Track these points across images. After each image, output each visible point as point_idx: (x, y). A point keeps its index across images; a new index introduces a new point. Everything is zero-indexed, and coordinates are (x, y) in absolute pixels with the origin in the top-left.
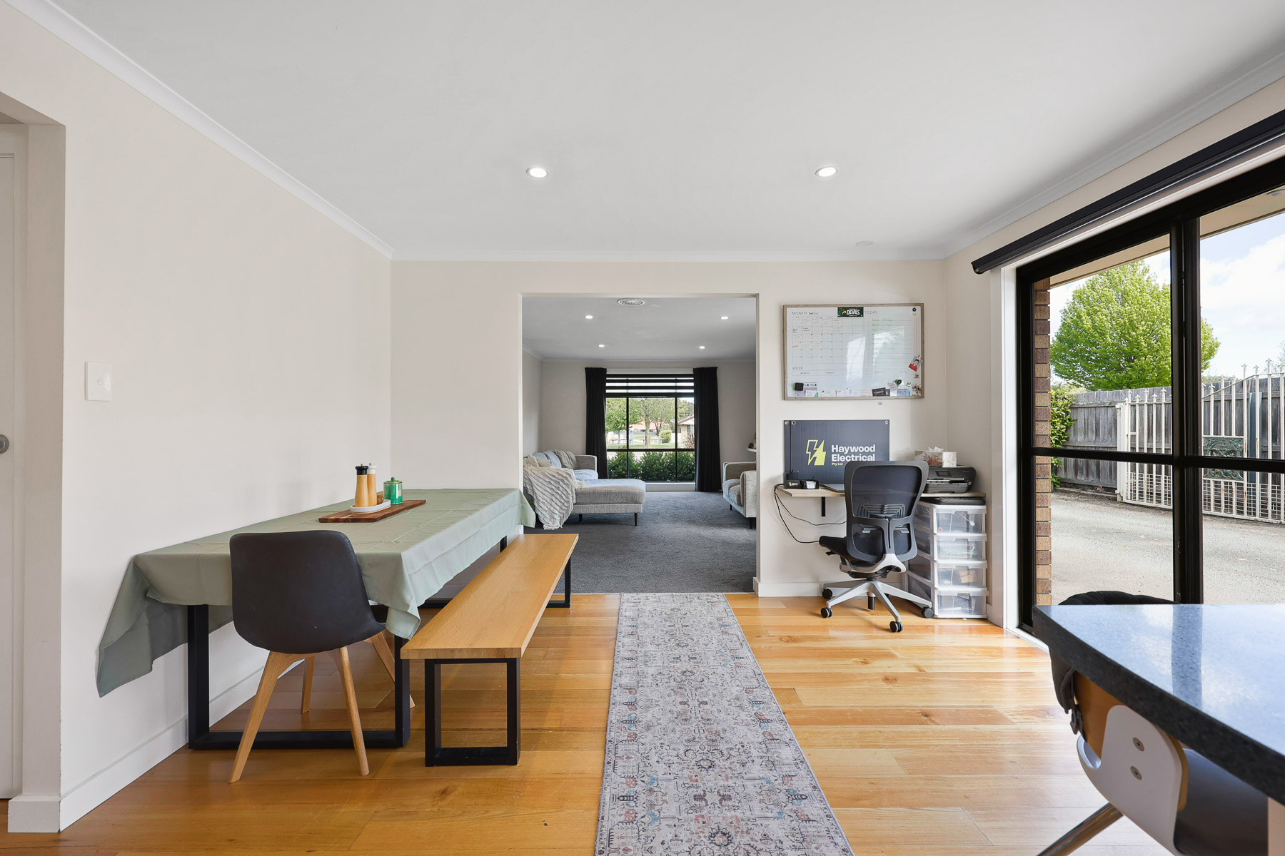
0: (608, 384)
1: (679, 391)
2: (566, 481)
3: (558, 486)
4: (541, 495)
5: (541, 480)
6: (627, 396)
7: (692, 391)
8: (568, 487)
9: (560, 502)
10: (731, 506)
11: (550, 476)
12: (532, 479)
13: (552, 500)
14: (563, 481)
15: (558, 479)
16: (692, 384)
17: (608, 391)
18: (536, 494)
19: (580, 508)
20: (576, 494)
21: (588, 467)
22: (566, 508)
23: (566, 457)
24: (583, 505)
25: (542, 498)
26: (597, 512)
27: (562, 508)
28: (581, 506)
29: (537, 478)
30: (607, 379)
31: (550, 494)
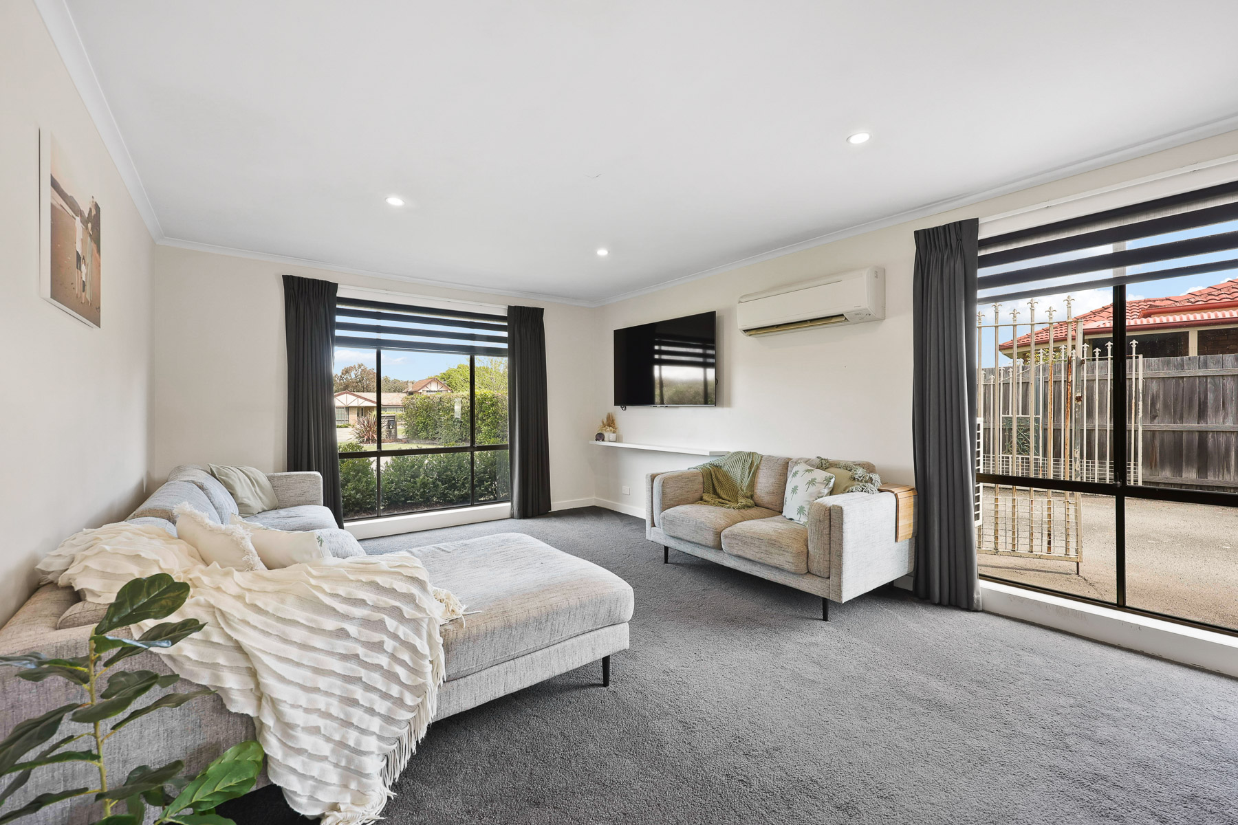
1: (477, 343)
2: (408, 611)
3: (376, 637)
4: (303, 699)
5: (297, 634)
6: (378, 344)
7: (505, 346)
8: (417, 632)
9: (385, 696)
11: (341, 607)
12: (250, 640)
13: (354, 702)
14: (397, 613)
15: (376, 608)
16: (505, 334)
17: (339, 333)
18: (274, 702)
19: (458, 690)
20: (447, 647)
21: (303, 499)
22: (410, 716)
23: (245, 480)
24: (469, 677)
25: (307, 711)
26: (515, 687)
27: (397, 718)
28: (462, 681)
29: (279, 625)
30: (338, 306)
31: (338, 682)
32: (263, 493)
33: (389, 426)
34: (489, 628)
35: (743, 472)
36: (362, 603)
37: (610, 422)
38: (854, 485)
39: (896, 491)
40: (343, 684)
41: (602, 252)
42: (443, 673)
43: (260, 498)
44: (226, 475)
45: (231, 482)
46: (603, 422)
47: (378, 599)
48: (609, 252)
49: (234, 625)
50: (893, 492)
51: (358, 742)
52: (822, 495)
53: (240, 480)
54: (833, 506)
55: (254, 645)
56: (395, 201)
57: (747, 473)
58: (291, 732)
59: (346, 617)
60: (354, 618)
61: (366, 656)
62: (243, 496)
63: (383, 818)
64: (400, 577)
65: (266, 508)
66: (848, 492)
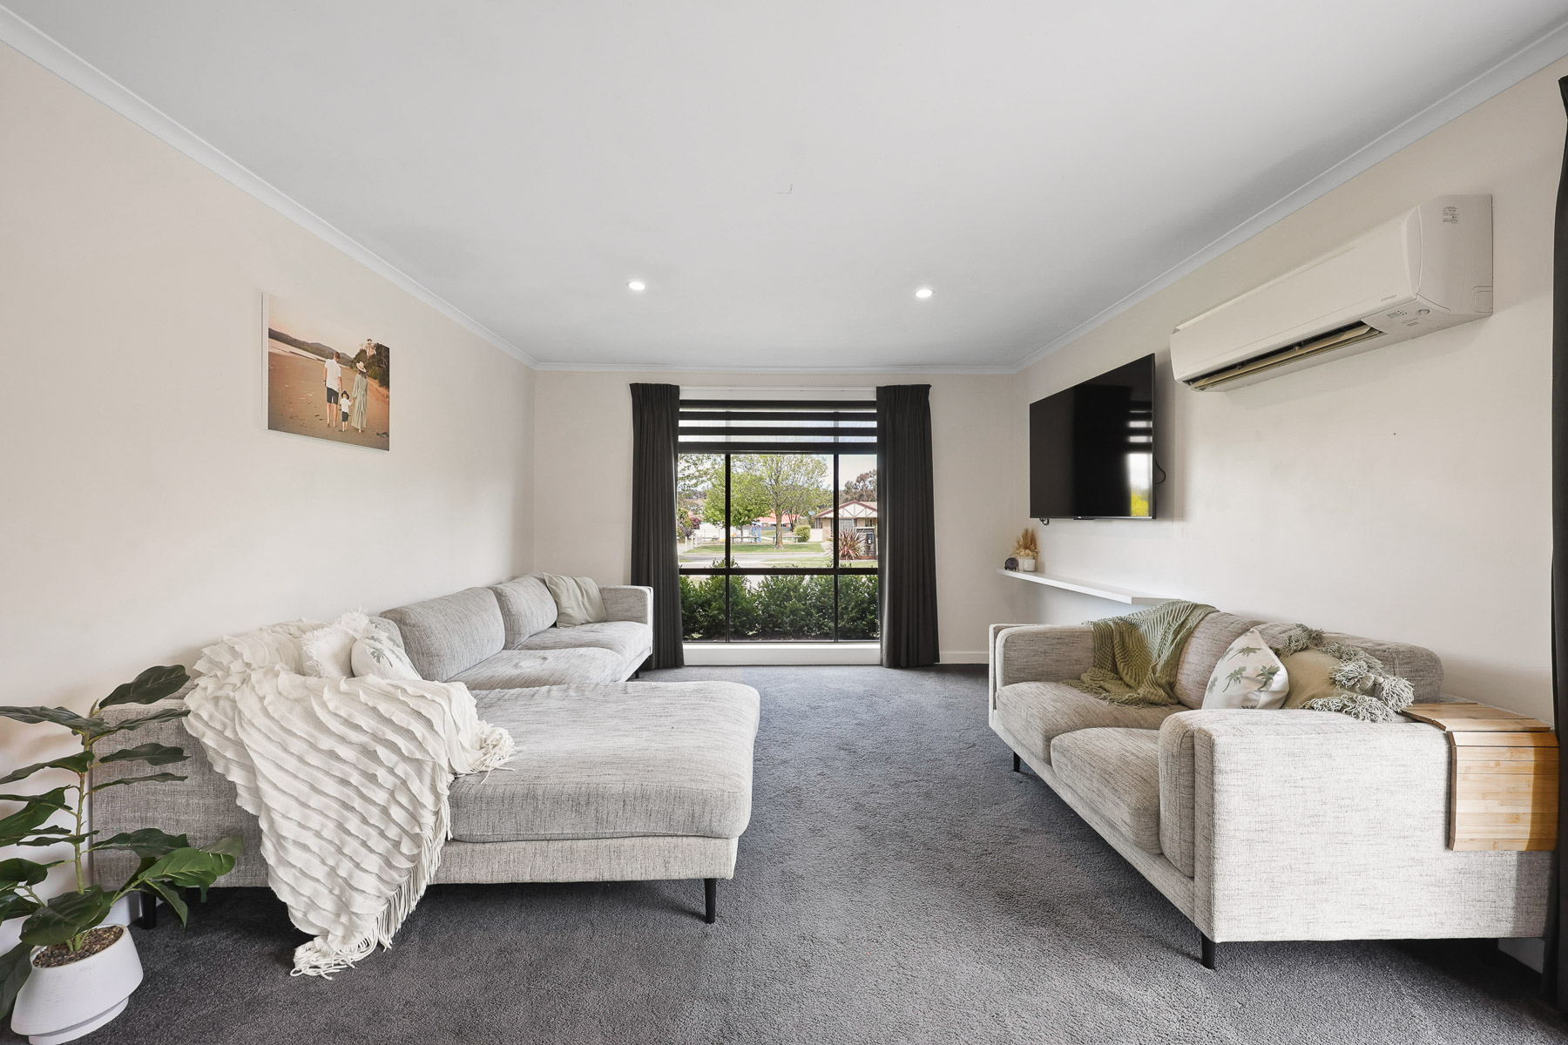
0: (682, 423)
1: (843, 439)
2: (407, 748)
3: (370, 766)
4: (296, 812)
5: (296, 746)
6: (728, 449)
7: (874, 439)
8: (419, 774)
9: (382, 835)
10: (1017, 758)
12: (251, 741)
13: (348, 831)
14: (393, 747)
15: (371, 736)
16: (874, 424)
17: (682, 439)
18: (268, 809)
19: (472, 856)
20: (455, 802)
21: (629, 614)
22: (410, 865)
23: (573, 591)
24: (487, 845)
25: (300, 825)
26: (545, 876)
27: (394, 863)
28: (478, 847)
29: (282, 733)
30: (681, 410)
31: (336, 806)
32: (591, 605)
33: (867, 540)
34: (507, 793)
35: (1164, 638)
36: (357, 728)
37: (1030, 543)
38: (1331, 695)
39: (1450, 725)
40: (340, 808)
41: (924, 293)
42: (446, 829)
43: (586, 609)
44: (556, 584)
45: (558, 591)
46: (1018, 542)
47: (377, 728)
48: (934, 292)
49: (244, 725)
50: (1441, 727)
51: (351, 875)
52: (1253, 704)
53: (568, 589)
54: (1200, 730)
55: (253, 746)
56: (637, 286)
57: (1170, 641)
58: (282, 841)
59: (343, 739)
60: (351, 743)
61: (363, 785)
62: (568, 606)
63: (354, 967)
64: (407, 709)
65: (590, 620)
66: (1304, 707)
